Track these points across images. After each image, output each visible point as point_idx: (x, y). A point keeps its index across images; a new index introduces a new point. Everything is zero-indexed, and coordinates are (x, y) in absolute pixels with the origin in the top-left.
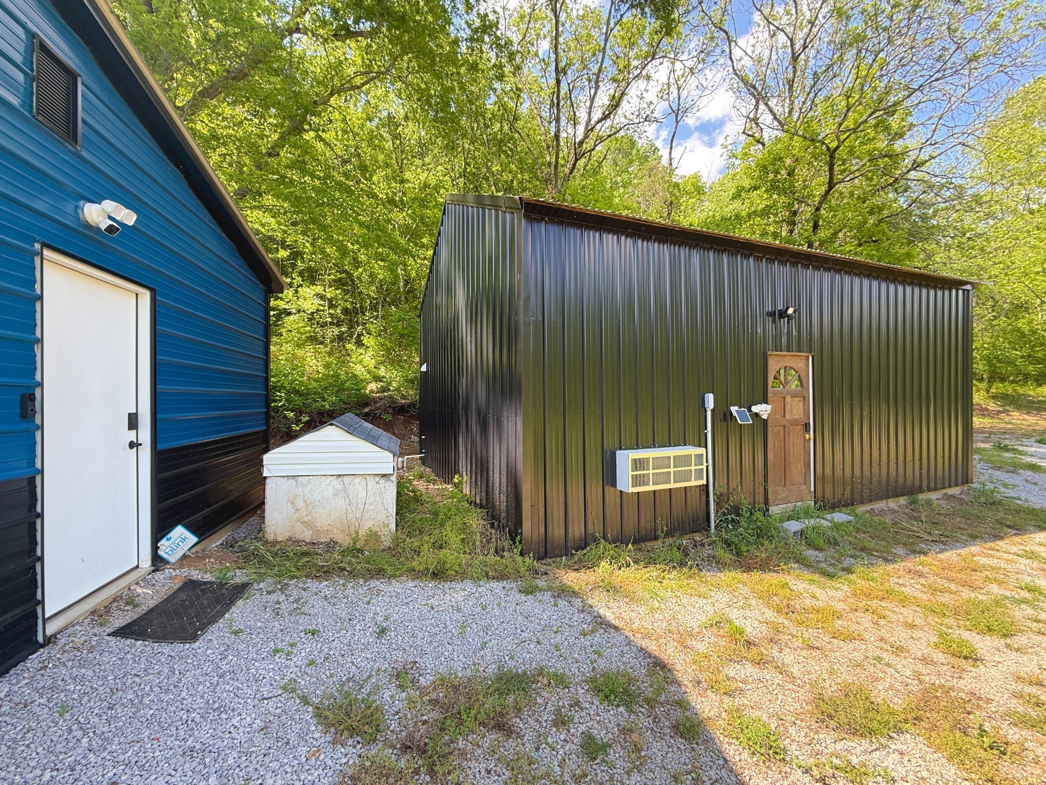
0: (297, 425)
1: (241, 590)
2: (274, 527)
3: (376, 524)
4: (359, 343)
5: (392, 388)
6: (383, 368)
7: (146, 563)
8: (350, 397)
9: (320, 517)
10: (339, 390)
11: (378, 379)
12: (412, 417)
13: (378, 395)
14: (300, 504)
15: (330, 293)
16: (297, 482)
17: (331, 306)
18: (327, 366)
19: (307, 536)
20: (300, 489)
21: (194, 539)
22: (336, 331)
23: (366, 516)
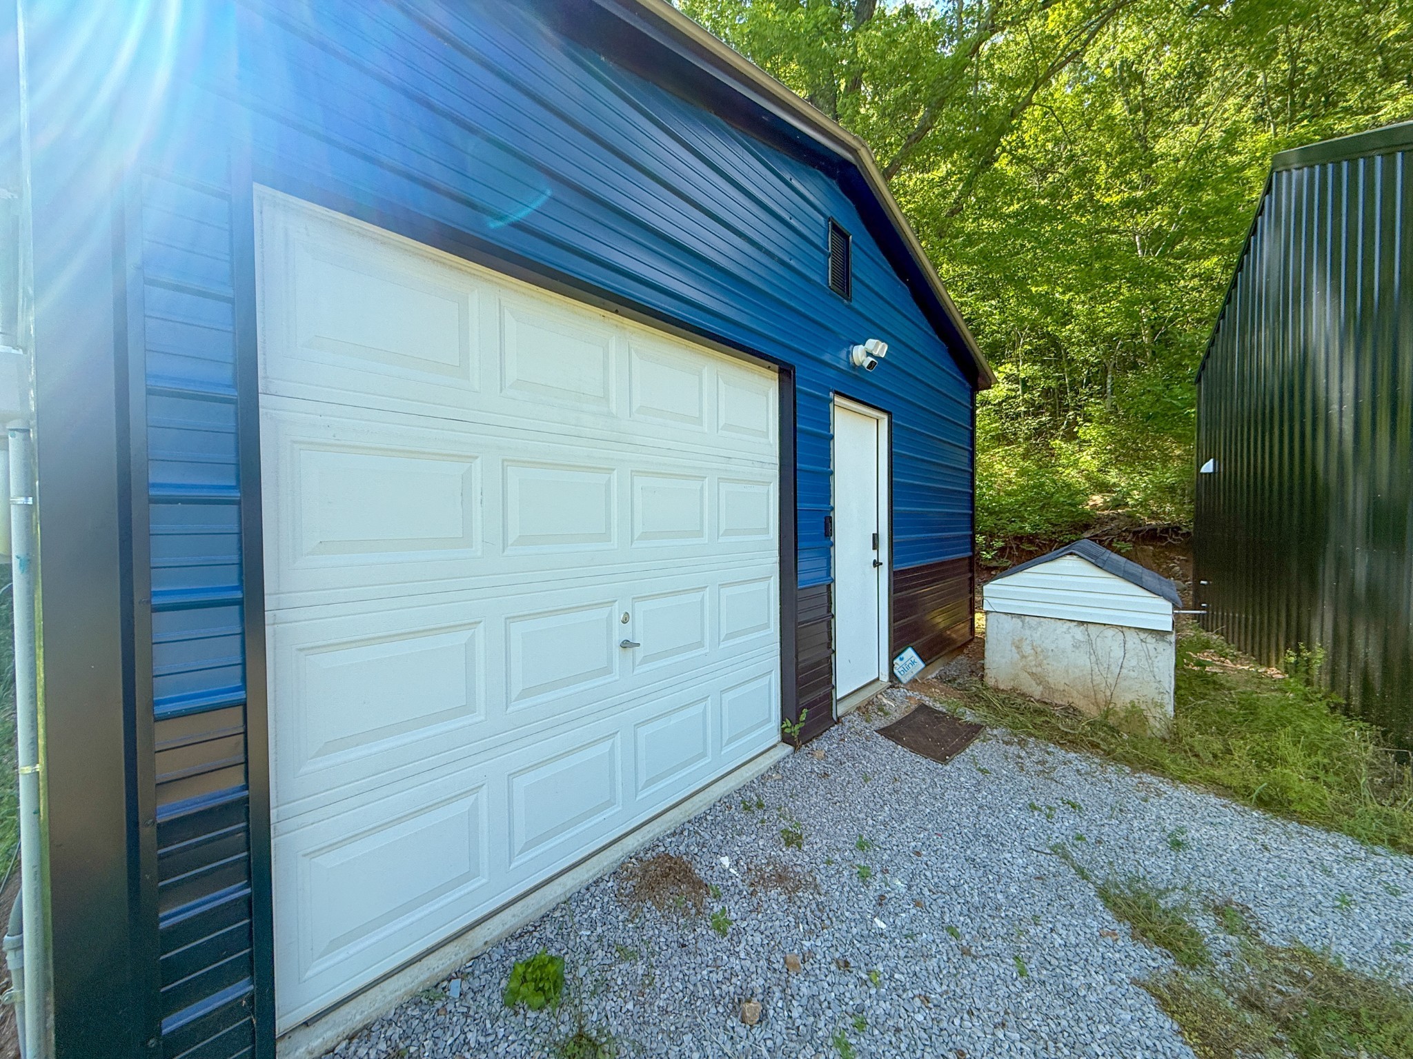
0: (988, 553)
1: (974, 730)
2: (995, 671)
3: (1142, 699)
4: (1070, 436)
5: (1131, 502)
6: (1114, 472)
7: (885, 678)
8: (1062, 517)
9: (1053, 671)
10: (1043, 507)
11: (1103, 488)
12: (1170, 547)
13: (1106, 512)
14: (1027, 650)
15: (1026, 371)
16: (1023, 622)
17: (1026, 389)
18: (1023, 473)
19: (1036, 691)
20: (1028, 632)
21: (921, 665)
22: (1034, 423)
23: (1123, 684)
